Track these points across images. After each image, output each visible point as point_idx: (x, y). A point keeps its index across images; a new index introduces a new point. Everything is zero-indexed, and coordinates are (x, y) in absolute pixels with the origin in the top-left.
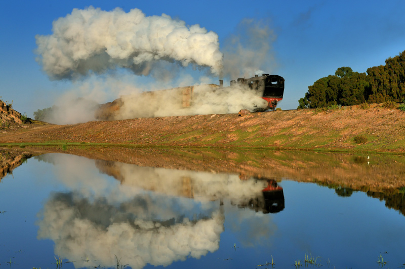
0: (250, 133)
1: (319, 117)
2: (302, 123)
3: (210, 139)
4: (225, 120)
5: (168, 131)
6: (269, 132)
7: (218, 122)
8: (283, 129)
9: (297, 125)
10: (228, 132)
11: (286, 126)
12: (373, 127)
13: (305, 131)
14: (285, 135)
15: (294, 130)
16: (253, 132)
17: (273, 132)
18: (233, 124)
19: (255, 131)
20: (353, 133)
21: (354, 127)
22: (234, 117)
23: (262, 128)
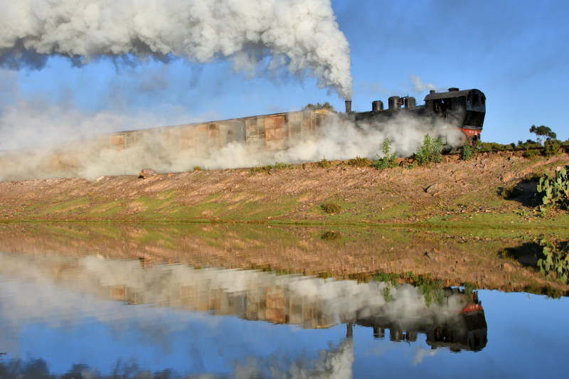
0: (163, 201)
1: (260, 178)
2: (237, 186)
3: (102, 209)
4: (119, 184)
5: (33, 200)
6: (191, 199)
7: (108, 187)
8: (211, 194)
9: (229, 189)
10: (128, 199)
11: (213, 191)
12: (343, 191)
13: (243, 197)
14: (216, 202)
15: (228, 196)
16: (167, 200)
17: (197, 200)
18: (133, 189)
19: (170, 198)
20: (317, 199)
21: (316, 192)
22: (132, 180)
23: (179, 194)
